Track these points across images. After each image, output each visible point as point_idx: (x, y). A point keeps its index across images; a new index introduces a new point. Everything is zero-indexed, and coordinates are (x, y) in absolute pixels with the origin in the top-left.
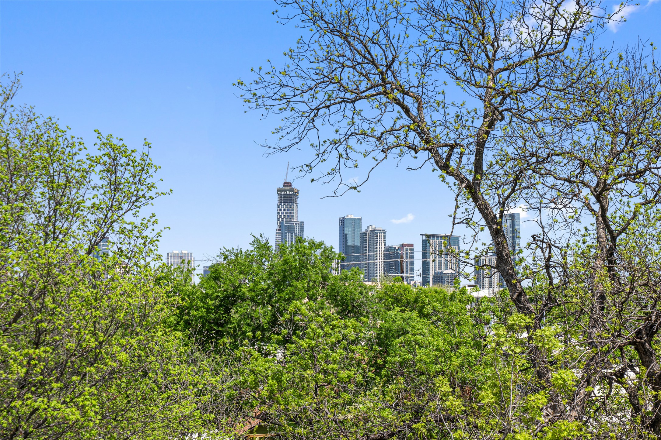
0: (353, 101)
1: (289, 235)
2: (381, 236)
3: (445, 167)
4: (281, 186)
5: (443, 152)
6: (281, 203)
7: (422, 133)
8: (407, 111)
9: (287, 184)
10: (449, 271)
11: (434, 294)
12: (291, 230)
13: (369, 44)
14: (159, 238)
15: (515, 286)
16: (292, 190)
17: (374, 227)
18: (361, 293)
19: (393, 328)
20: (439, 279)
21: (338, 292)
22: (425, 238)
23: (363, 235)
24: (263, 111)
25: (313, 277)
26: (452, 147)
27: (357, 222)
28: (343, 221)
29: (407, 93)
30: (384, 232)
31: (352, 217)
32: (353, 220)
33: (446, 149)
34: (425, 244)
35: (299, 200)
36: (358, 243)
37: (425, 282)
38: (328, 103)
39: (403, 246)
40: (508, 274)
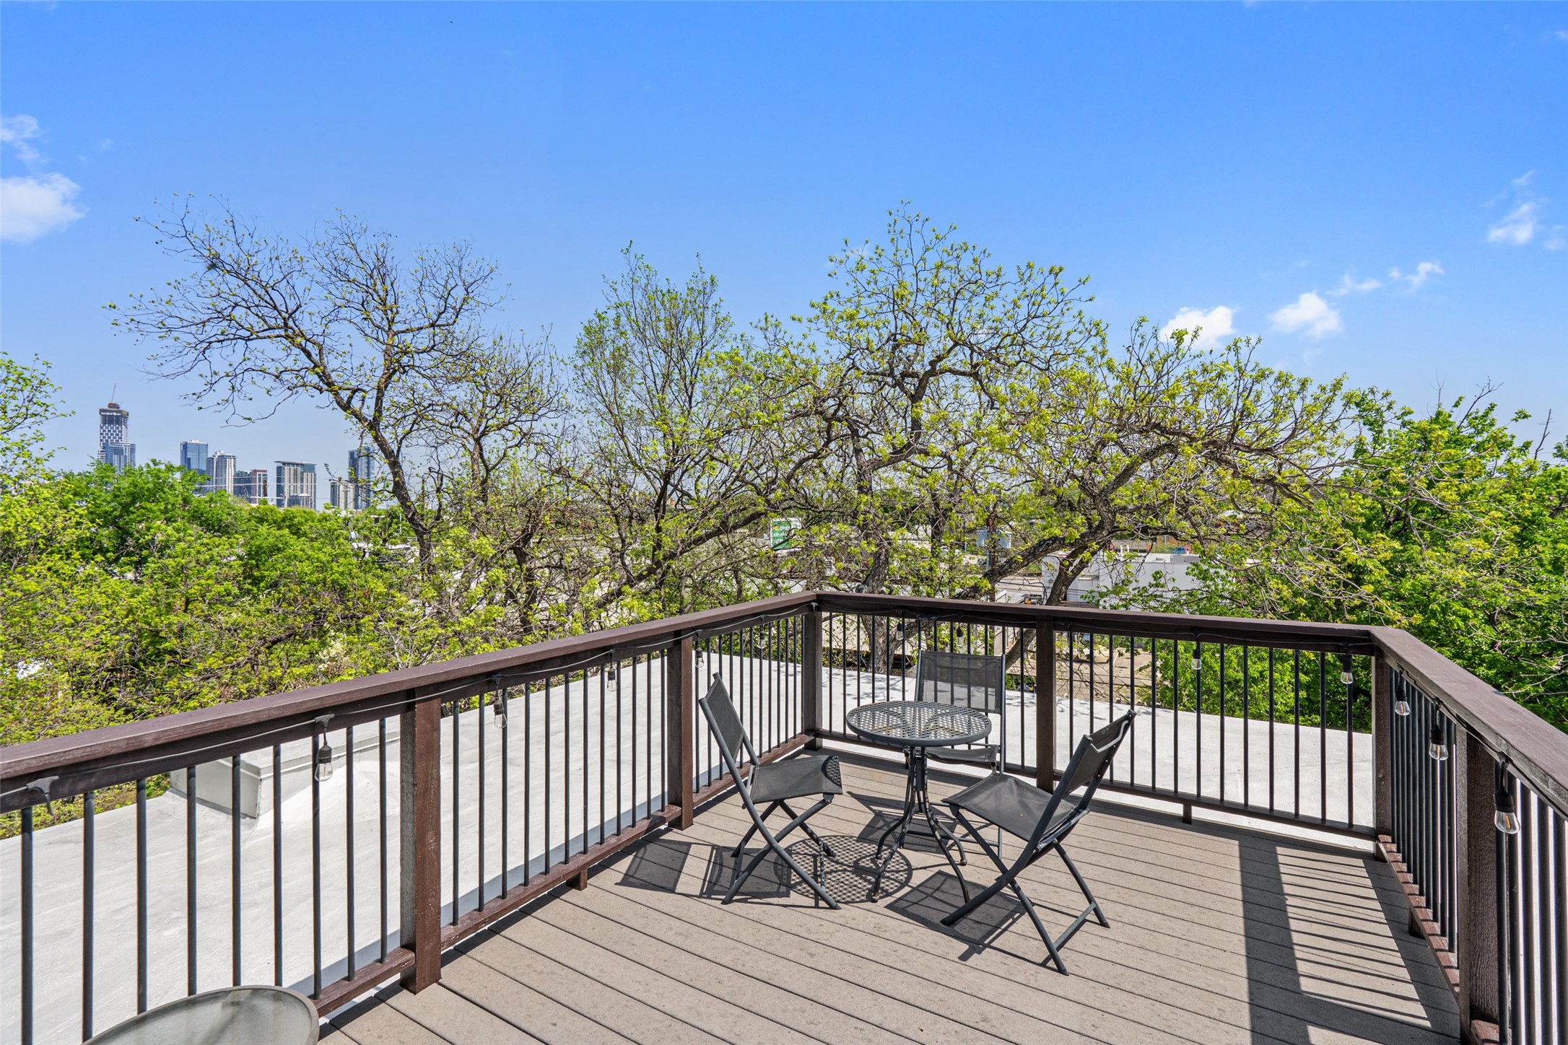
0: (248, 339)
1: (115, 457)
2: (230, 462)
3: (346, 407)
4: (106, 407)
5: (345, 395)
6: (104, 424)
7: (324, 377)
8: (309, 355)
9: (113, 406)
10: (304, 494)
11: (303, 514)
12: (119, 451)
13: (270, 290)
14: (51, 458)
15: (409, 507)
16: (121, 412)
17: (222, 452)
18: (229, 514)
19: (264, 545)
20: (294, 501)
21: (202, 514)
22: (281, 465)
23: (210, 461)
24: (138, 335)
25: (172, 500)
26: (354, 391)
27: (202, 448)
28: (185, 447)
29: (308, 340)
30: (234, 458)
31: (197, 442)
32: (198, 445)
33: (349, 393)
34: (279, 470)
35: (129, 422)
36: (204, 467)
37: (280, 503)
38: (221, 338)
39: (255, 471)
40: (403, 498)
